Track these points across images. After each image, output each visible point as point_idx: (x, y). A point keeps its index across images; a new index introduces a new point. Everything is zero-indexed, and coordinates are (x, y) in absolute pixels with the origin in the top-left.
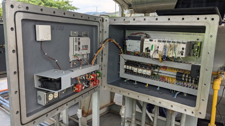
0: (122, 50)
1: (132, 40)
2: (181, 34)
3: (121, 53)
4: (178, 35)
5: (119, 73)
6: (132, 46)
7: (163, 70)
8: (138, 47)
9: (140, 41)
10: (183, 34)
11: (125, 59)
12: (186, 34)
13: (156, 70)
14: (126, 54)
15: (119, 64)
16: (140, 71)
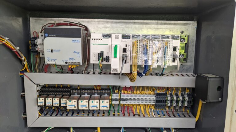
0: (25, 63)
1: (57, 37)
2: (153, 23)
3: (26, 71)
4: (148, 26)
5: (25, 119)
6: (59, 51)
7: (127, 94)
8: (75, 52)
9: (80, 39)
10: (157, 24)
11: (38, 85)
12: (161, 24)
13: (115, 96)
14: (39, 72)
15: (23, 97)
16: (83, 104)
